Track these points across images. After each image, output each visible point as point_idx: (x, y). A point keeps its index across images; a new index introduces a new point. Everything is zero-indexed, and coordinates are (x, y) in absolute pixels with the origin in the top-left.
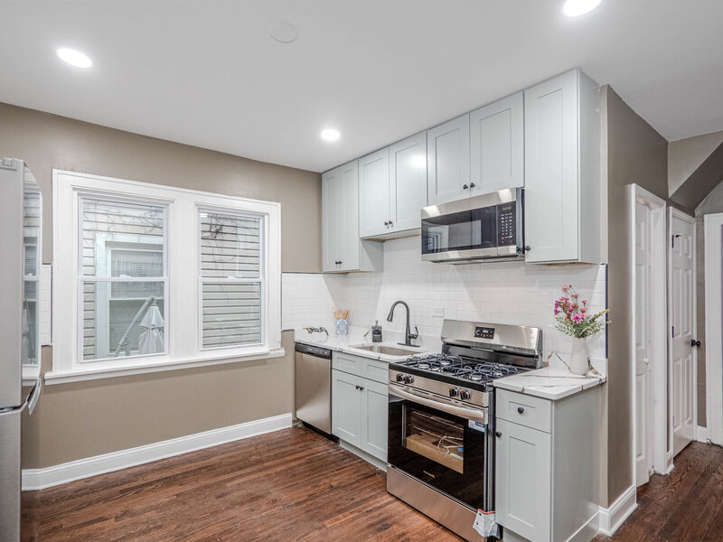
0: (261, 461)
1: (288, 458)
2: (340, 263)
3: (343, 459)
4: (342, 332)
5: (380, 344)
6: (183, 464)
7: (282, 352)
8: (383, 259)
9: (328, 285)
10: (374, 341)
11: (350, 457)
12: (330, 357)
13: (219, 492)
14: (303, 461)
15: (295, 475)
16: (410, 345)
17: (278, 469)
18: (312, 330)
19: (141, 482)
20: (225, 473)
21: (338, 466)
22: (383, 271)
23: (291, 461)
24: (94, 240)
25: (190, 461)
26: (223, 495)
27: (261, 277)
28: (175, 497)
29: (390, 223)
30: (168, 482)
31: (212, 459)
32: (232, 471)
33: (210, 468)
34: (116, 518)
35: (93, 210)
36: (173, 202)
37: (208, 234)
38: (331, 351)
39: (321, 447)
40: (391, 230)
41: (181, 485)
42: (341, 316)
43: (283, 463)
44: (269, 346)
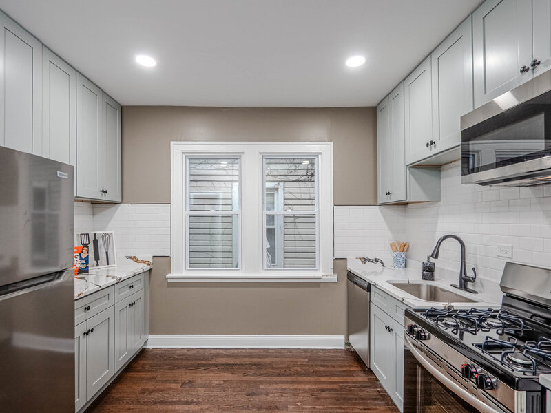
0: (299, 374)
1: (323, 379)
2: (389, 193)
3: (375, 399)
4: (399, 265)
5: (430, 283)
6: (245, 357)
7: (334, 278)
8: (440, 187)
9: (384, 217)
10: (424, 278)
11: (383, 400)
12: (369, 289)
13: (251, 390)
14: (335, 387)
15: (318, 398)
16: (466, 289)
17: (307, 387)
18: (365, 260)
19: (212, 362)
20: (266, 375)
21: (365, 404)
22: (440, 200)
23: (324, 382)
24: (232, 187)
25: (251, 356)
26: (253, 394)
27: (316, 210)
28: (222, 382)
29: (432, 143)
30: (227, 368)
31: (266, 359)
32: (273, 375)
33: (259, 366)
34: (183, 384)
35: (231, 168)
36: (243, 153)
37: (305, 177)
38: (370, 284)
39: (361, 378)
40: (435, 151)
41: (233, 374)
42: (398, 248)
43: (315, 383)
44: (322, 271)
